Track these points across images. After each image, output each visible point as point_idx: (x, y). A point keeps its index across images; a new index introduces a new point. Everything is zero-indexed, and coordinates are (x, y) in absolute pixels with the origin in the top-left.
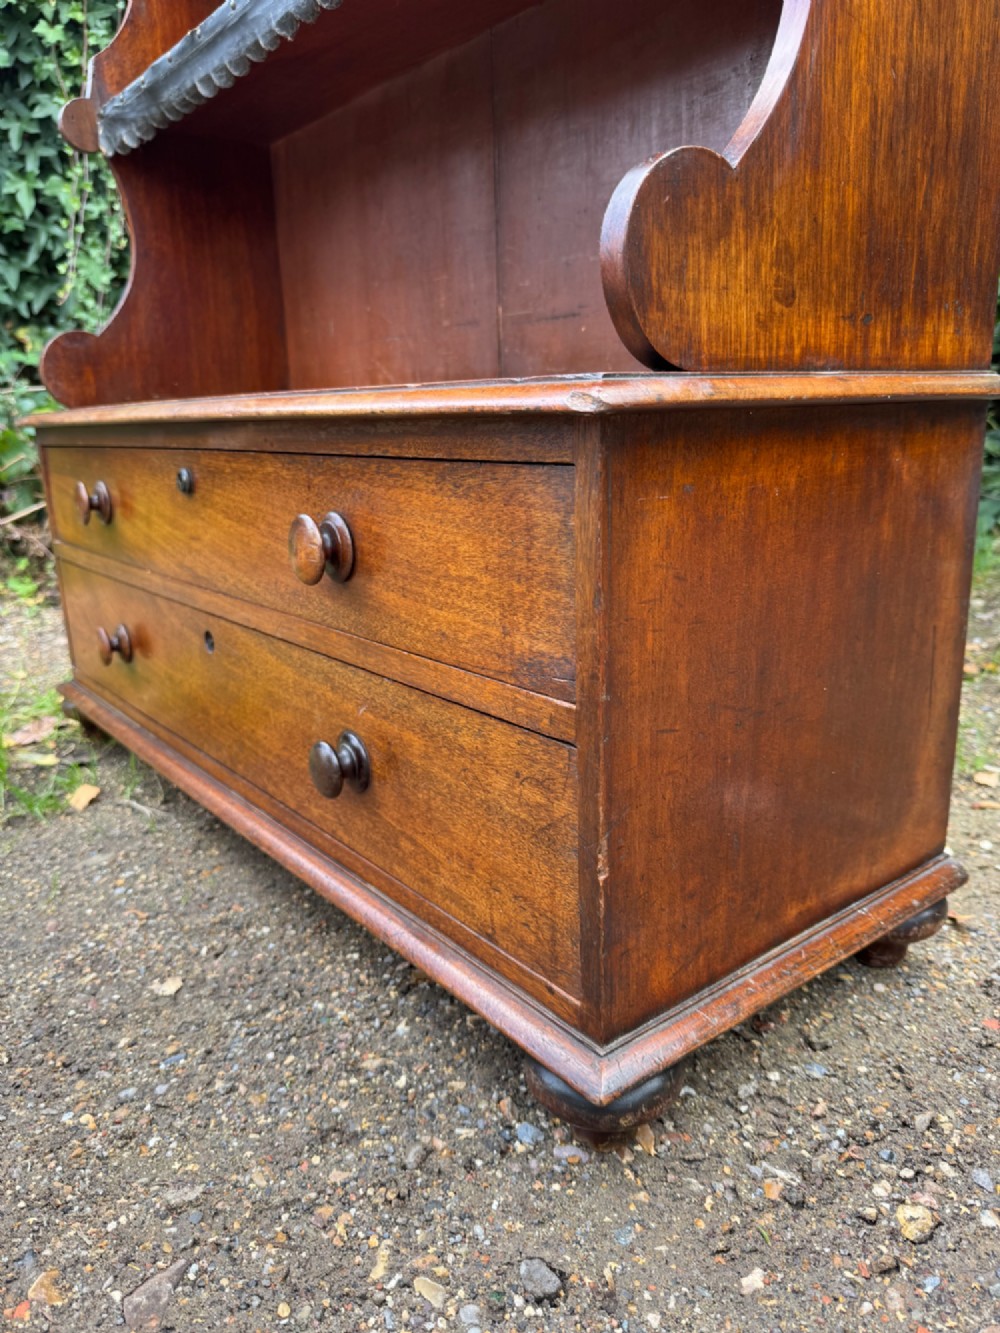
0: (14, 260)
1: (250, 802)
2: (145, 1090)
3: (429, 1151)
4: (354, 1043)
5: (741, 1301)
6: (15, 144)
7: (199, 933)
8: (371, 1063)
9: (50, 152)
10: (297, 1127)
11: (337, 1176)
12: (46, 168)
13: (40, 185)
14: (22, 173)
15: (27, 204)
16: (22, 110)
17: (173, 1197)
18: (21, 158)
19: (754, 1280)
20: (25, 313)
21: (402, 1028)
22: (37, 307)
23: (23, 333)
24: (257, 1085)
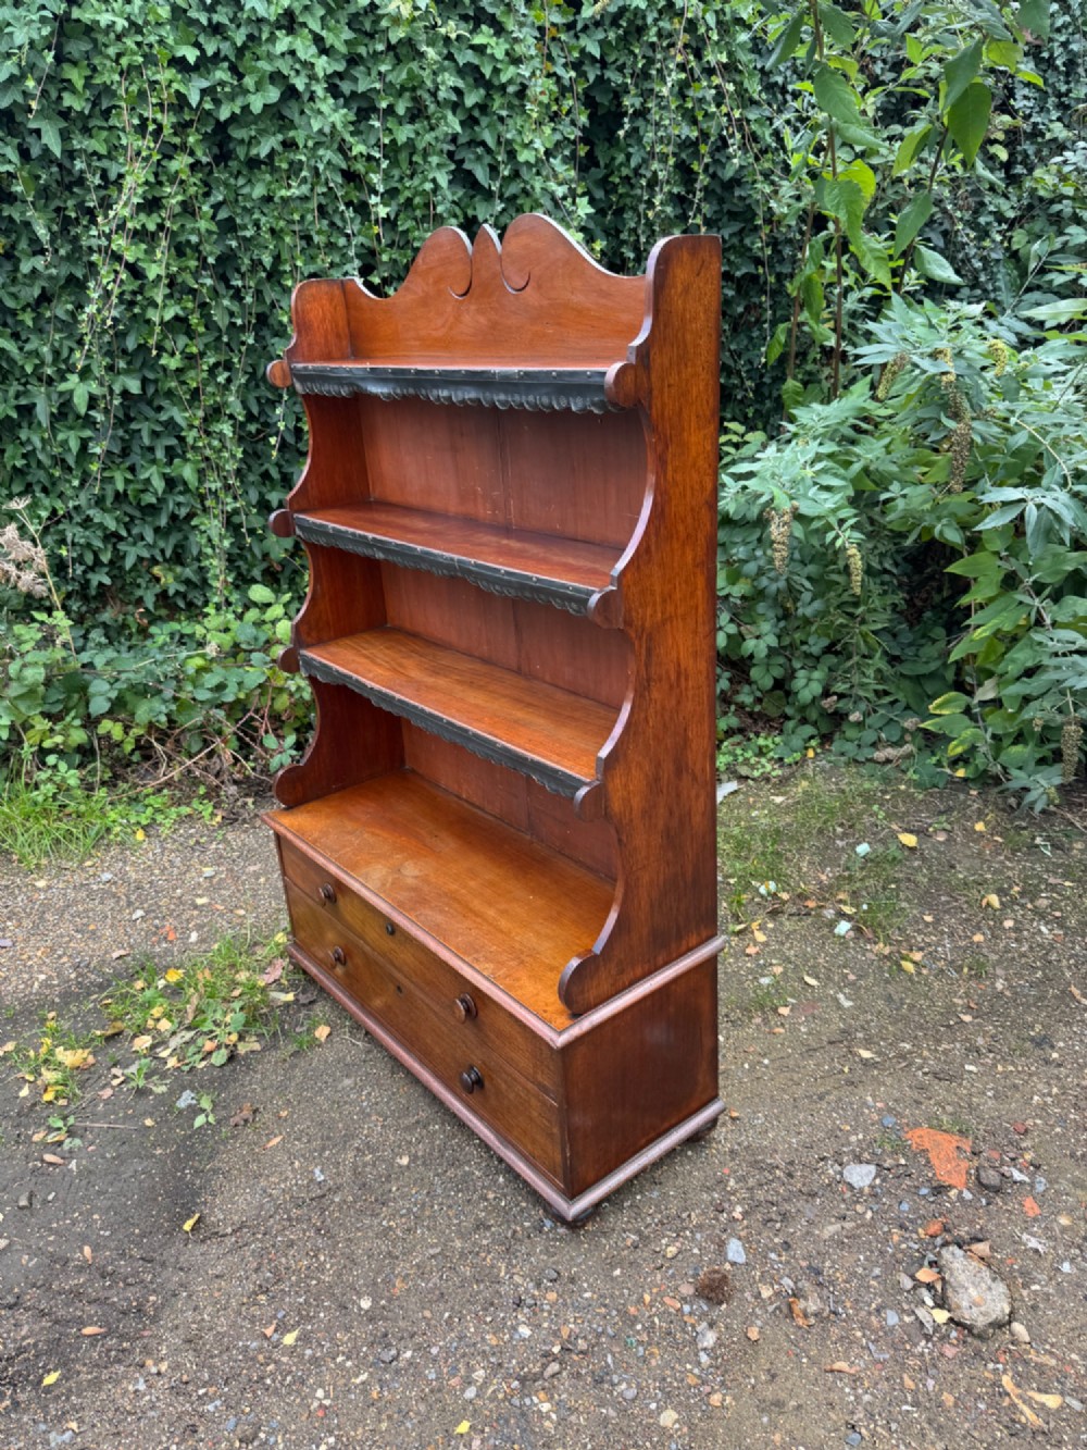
0: (149, 519)
1: (421, 1062)
2: (409, 1210)
3: (515, 1232)
4: (483, 1187)
5: (613, 1279)
6: (147, 441)
7: (408, 1129)
8: (491, 1196)
9: (173, 442)
10: (468, 1224)
11: (485, 1242)
12: (171, 453)
13: (168, 470)
14: (154, 461)
15: (159, 485)
16: (151, 414)
17: (432, 1251)
18: (151, 449)
19: (617, 1272)
20: (160, 559)
21: (501, 1179)
22: (168, 553)
23: (156, 570)
24: (450, 1207)
